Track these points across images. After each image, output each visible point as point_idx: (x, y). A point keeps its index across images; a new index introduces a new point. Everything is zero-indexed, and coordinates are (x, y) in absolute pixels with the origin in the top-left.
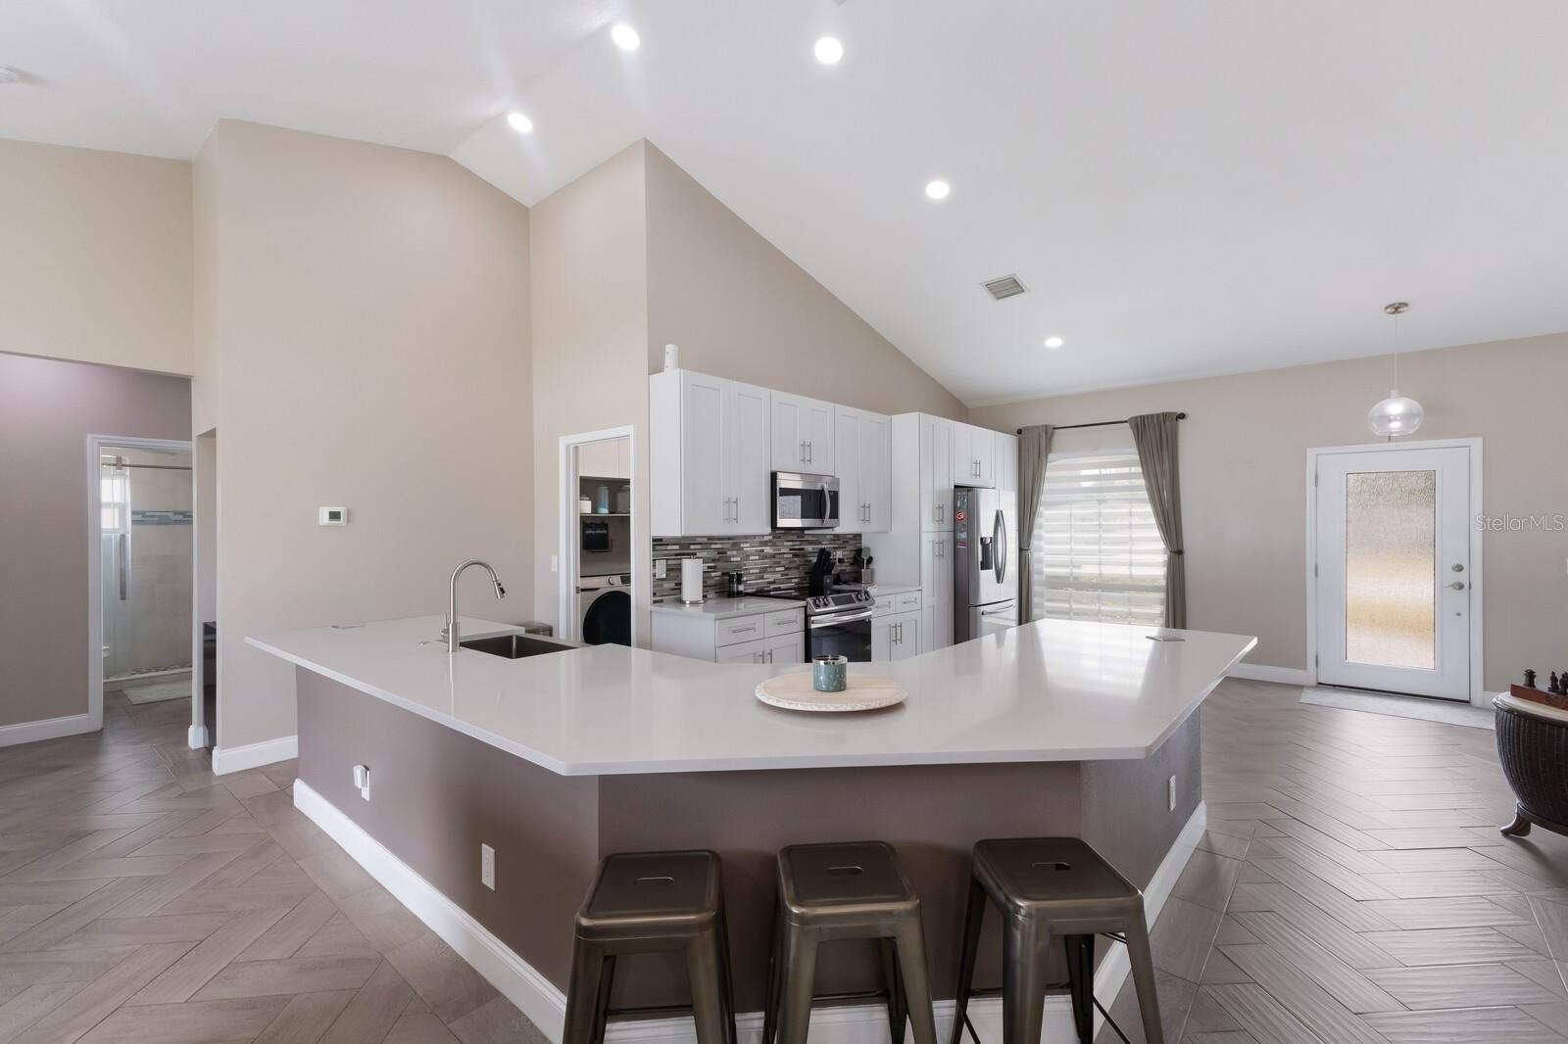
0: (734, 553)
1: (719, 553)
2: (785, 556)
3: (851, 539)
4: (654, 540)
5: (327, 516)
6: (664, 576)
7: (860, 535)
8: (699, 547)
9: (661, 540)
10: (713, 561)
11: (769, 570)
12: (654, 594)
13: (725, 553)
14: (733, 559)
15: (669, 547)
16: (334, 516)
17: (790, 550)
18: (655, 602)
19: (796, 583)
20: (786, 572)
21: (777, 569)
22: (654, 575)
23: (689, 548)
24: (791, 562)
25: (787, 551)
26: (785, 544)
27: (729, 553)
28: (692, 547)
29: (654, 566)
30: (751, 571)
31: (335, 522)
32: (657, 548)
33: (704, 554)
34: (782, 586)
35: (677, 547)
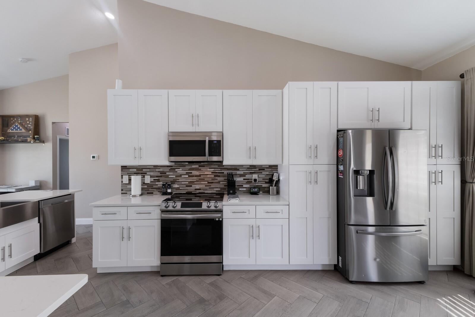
0: (172, 173)
1: (161, 173)
2: (208, 176)
3: (267, 168)
4: (122, 167)
5: (92, 157)
6: (128, 183)
7: (277, 166)
8: (149, 170)
9: (126, 167)
10: (157, 177)
11: (195, 183)
12: (122, 190)
13: (166, 173)
14: (170, 176)
15: (130, 170)
16: (94, 157)
17: (212, 173)
18: (122, 193)
19: (217, 191)
20: (208, 185)
21: (202, 183)
22: (122, 182)
23: (142, 170)
24: (213, 179)
25: (211, 173)
26: (208, 170)
27: (167, 173)
28: (144, 170)
29: (122, 178)
30: (183, 183)
31: (94, 159)
32: (124, 170)
33: (152, 174)
34: (206, 192)
35: (135, 170)
